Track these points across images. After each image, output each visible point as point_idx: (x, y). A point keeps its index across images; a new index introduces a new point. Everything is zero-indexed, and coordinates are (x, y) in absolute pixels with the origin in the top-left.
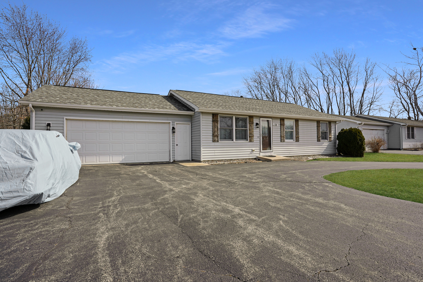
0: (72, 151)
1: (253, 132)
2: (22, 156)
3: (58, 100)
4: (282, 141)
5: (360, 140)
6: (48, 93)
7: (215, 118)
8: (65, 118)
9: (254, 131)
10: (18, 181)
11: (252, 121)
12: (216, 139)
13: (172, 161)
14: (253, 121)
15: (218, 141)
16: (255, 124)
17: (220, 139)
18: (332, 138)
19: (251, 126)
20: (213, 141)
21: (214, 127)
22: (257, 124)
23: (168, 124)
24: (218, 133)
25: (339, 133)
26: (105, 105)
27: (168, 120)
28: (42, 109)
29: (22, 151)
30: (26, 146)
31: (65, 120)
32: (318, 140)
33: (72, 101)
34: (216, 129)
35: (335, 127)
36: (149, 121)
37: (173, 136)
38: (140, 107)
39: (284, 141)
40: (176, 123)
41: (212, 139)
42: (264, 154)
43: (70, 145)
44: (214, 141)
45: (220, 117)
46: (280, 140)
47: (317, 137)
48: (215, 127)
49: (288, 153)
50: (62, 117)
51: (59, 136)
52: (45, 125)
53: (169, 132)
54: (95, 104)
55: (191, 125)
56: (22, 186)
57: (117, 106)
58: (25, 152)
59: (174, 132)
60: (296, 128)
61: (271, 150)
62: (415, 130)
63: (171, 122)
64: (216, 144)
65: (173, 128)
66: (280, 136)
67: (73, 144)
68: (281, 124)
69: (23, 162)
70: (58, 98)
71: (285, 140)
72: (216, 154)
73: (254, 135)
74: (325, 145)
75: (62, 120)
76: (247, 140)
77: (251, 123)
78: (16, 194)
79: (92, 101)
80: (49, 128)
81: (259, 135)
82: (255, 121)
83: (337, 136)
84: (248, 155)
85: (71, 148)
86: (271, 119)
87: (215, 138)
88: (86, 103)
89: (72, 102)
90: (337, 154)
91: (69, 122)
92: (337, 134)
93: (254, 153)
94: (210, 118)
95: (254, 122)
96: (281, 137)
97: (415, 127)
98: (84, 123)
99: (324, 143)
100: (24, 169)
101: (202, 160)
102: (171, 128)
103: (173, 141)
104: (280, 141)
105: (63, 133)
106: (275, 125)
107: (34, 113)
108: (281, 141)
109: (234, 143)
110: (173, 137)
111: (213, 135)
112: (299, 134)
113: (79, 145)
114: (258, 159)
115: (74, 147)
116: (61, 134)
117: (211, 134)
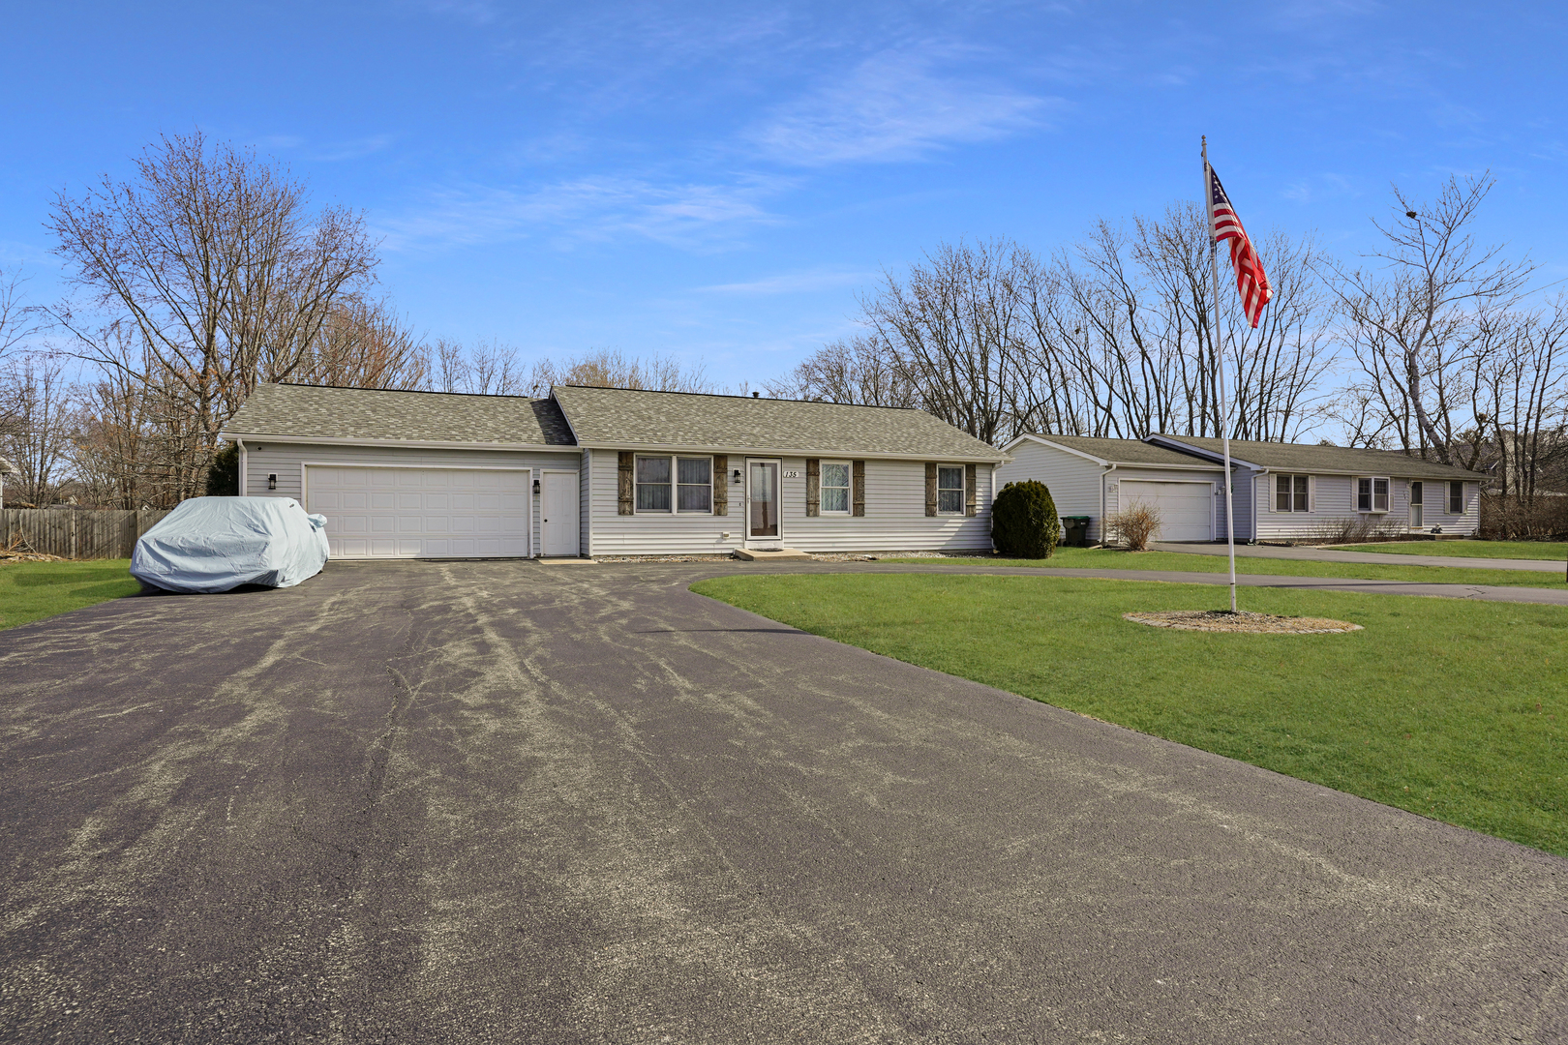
0: (313, 528)
1: (726, 492)
2: (255, 531)
3: (290, 428)
4: (811, 514)
5: (1037, 514)
6: (270, 410)
7: (624, 461)
8: (304, 463)
9: (729, 489)
10: (254, 555)
11: (723, 465)
12: (628, 508)
13: (532, 556)
14: (726, 465)
15: (631, 513)
16: (730, 473)
17: (637, 508)
18: (977, 507)
19: (719, 477)
20: (620, 514)
21: (623, 482)
22: (737, 473)
23: (526, 474)
24: (632, 494)
25: (1001, 495)
26: (383, 435)
27: (524, 465)
28: (259, 446)
29: (254, 525)
30: (256, 519)
31: (303, 466)
32: (930, 513)
33: (318, 428)
34: (627, 486)
35: (991, 479)
36: (480, 467)
37: (536, 501)
38: (459, 438)
39: (816, 515)
40: (542, 471)
41: (616, 509)
42: (756, 545)
43: (310, 519)
44: (621, 512)
45: (638, 459)
46: (805, 510)
47: (926, 504)
48: (625, 482)
49: (831, 545)
50: (297, 461)
51: (293, 505)
52: (267, 478)
53: (528, 492)
54: (363, 435)
55: (581, 476)
56: (259, 560)
57: (409, 437)
58: (258, 526)
59: (537, 492)
60: (856, 483)
61: (776, 535)
62: (1312, 484)
63: (531, 469)
64: (627, 519)
65: (537, 483)
66: (804, 500)
67: (315, 516)
68: (807, 473)
69: (257, 537)
70: (290, 420)
71: (821, 511)
72: (626, 542)
73: (729, 499)
74: (952, 526)
75: (297, 467)
76: (710, 512)
77: (721, 470)
78: (253, 568)
79: (358, 426)
80: (272, 483)
81: (742, 500)
82: (732, 466)
83: (995, 501)
84: (712, 547)
85: (312, 524)
86: (778, 462)
87: (624, 505)
88: (345, 432)
89: (318, 432)
90: (995, 552)
91: (311, 470)
92: (995, 497)
93: (728, 541)
94: (614, 461)
95: (729, 468)
96: (808, 503)
97: (1310, 477)
98: (341, 473)
99: (950, 521)
100: (259, 543)
101: (591, 554)
102: (532, 483)
103: (537, 513)
104: (804, 515)
105: (300, 500)
106: (789, 474)
107: (245, 456)
108: (808, 515)
109: (674, 517)
110: (536, 504)
111: (621, 500)
112: (866, 496)
113: (324, 519)
114: (736, 556)
115: (316, 522)
116: (296, 502)
117: (616, 498)
